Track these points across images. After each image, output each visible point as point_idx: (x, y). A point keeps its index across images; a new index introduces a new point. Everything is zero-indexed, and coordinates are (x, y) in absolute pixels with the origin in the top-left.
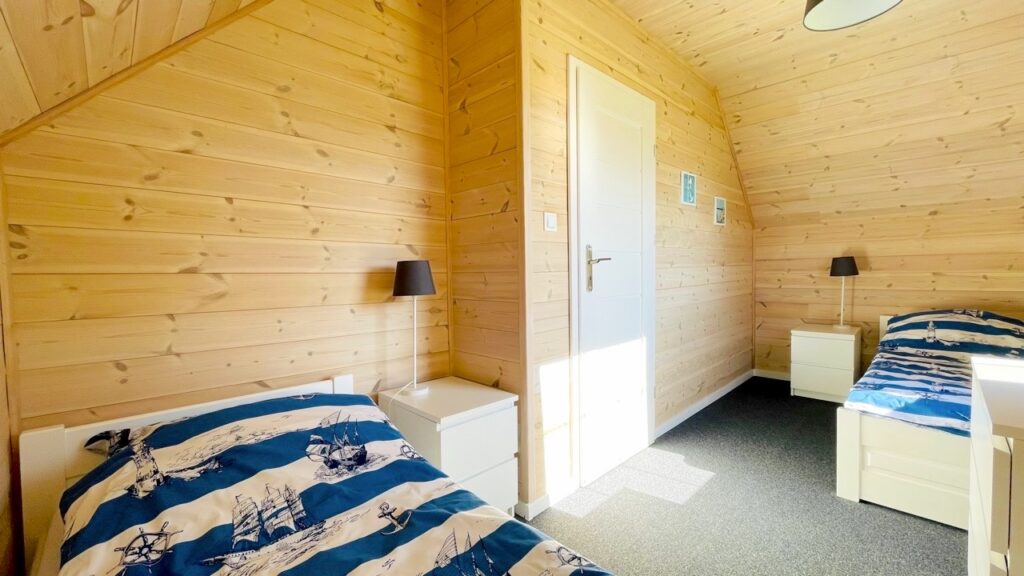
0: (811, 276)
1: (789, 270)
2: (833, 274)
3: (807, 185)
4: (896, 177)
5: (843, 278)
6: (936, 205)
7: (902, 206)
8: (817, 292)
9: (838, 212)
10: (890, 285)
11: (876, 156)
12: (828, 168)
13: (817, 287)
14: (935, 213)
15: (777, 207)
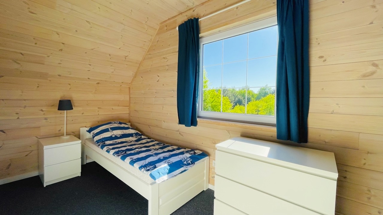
0: (42, 110)
1: (25, 107)
2: (60, 109)
3: (46, 56)
4: (90, 65)
5: (65, 111)
6: (99, 80)
7: (88, 78)
8: (46, 119)
9: (59, 76)
10: (83, 114)
11: (86, 53)
12: (61, 50)
13: (45, 116)
14: (98, 83)
15: (19, 64)
